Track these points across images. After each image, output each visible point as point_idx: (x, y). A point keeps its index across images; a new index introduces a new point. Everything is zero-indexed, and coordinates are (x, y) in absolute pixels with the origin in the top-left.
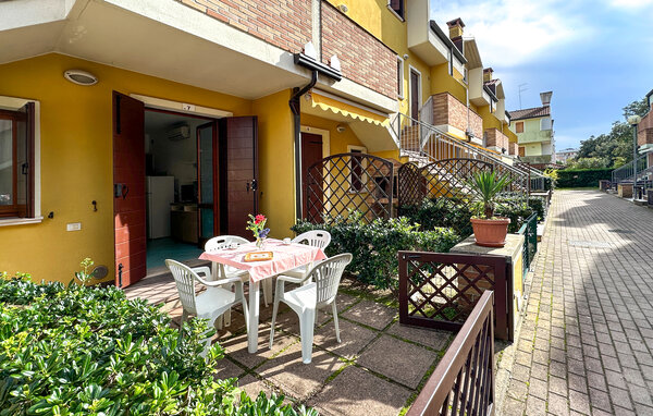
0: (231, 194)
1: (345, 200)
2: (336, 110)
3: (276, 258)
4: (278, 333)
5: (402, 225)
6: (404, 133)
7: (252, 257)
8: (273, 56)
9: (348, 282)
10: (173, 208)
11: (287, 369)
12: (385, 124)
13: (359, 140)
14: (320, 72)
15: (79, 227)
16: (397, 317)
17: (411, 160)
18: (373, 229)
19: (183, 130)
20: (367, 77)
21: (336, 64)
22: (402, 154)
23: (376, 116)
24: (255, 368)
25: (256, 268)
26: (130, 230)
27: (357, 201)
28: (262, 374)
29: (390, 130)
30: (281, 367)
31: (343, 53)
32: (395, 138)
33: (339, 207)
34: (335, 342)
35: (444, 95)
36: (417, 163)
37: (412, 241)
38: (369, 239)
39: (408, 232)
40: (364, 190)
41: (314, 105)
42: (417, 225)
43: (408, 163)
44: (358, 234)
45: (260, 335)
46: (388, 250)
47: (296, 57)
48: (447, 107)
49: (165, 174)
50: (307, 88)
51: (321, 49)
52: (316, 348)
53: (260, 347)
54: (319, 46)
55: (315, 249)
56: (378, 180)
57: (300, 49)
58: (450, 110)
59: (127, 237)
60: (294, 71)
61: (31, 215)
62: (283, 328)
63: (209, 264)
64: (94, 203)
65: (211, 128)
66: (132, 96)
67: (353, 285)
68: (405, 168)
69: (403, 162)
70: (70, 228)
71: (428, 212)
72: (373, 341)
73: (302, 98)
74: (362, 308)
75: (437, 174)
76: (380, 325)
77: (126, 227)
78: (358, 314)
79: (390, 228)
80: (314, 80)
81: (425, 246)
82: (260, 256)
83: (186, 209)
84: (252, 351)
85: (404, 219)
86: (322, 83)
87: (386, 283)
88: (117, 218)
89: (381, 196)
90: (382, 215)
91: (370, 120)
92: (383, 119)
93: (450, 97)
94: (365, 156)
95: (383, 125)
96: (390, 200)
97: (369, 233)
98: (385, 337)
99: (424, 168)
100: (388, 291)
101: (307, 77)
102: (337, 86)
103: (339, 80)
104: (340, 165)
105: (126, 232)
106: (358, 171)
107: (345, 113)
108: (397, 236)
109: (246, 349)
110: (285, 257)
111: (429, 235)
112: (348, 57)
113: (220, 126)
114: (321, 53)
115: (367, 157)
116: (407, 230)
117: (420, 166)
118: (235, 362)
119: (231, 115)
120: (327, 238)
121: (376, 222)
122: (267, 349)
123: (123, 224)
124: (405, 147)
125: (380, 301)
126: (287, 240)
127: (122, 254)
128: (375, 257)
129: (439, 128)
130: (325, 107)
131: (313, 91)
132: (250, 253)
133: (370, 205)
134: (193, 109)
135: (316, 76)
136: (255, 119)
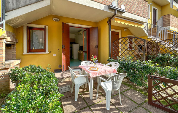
0: (91, 49)
1: (126, 52)
2: (123, 23)
3: (99, 70)
4: (100, 94)
5: (150, 64)
6: (149, 30)
7: (92, 69)
8: (101, 7)
9: (126, 80)
10: (78, 52)
11: (100, 110)
12: (142, 27)
13: (132, 33)
14: (117, 11)
15: (55, 55)
16: (146, 100)
17: (152, 39)
18: (136, 63)
19: (81, 32)
20: (135, 11)
21: (123, 7)
22: (149, 37)
23: (138, 25)
24: (90, 106)
25: (92, 73)
26: (66, 57)
27: (130, 53)
28: (92, 109)
29: (144, 29)
30: (99, 108)
31: (126, 4)
32: (146, 32)
33: (124, 55)
34: (119, 104)
35: (169, 16)
36: (156, 40)
37: (155, 70)
38: (134, 67)
39: (152, 67)
40: (133, 49)
41: (115, 21)
42: (157, 64)
43: (152, 41)
44: (130, 65)
45: (94, 93)
46: (143, 72)
47: (109, 6)
48: (169, 20)
49: (77, 43)
50: (113, 17)
51: (118, 3)
52: (112, 104)
53: (93, 98)
54: (117, 2)
55: (113, 69)
56: (139, 46)
57: (111, 4)
58: (171, 21)
59: (65, 59)
60: (108, 11)
61: (45, 52)
62: (102, 93)
63: (81, 69)
64: (59, 50)
65: (86, 31)
66: (67, 23)
67: (128, 82)
68: (150, 43)
69: (149, 40)
70: (54, 55)
71: (161, 59)
72: (135, 108)
73: (111, 20)
74: (131, 92)
75: (165, 45)
76: (139, 102)
77: (65, 56)
78: (129, 94)
79: (144, 64)
80: (115, 14)
81: (162, 73)
82: (94, 69)
83: (81, 52)
84: (91, 99)
85: (150, 61)
86: (118, 14)
87: (142, 84)
88: (63, 54)
89: (140, 51)
90: (140, 59)
91: (136, 26)
92: (141, 25)
93: (171, 16)
94: (133, 37)
95: (141, 27)
96: (144, 53)
97: (135, 65)
98: (141, 108)
99: (159, 42)
100: (142, 88)
101: (113, 12)
102: (123, 15)
103: (124, 13)
104: (124, 41)
105: (65, 57)
106: (131, 43)
107: (126, 24)
108: (147, 68)
109: (89, 97)
110: (102, 70)
111: (163, 69)
112: (128, 5)
113: (88, 30)
114: (118, 5)
115: (135, 38)
116: (152, 66)
117: (157, 41)
118: (85, 101)
119: (91, 27)
120: (118, 65)
121: (137, 61)
122: (95, 99)
123: (64, 55)
124: (150, 35)
125: (139, 91)
126: (104, 64)
127: (64, 62)
128: (137, 74)
129: (166, 28)
130: (119, 22)
131: (115, 17)
132: (91, 67)
133: (135, 55)
134: (81, 26)
135: (116, 12)
136: (97, 28)
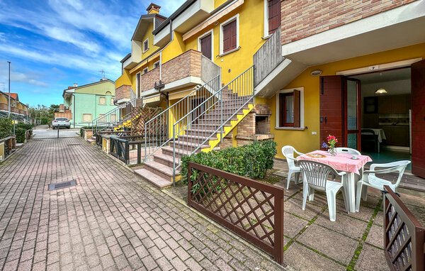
66: (338, 74)
70: (313, 133)
134: (378, 67)
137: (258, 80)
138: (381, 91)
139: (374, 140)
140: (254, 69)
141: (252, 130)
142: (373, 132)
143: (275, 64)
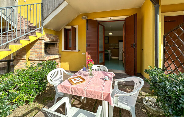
26: (91, 56)
61: (76, 50)
70: (83, 54)
123: (89, 54)
137: (45, 15)
138: (111, 34)
139: (108, 55)
140: (43, 6)
141: (41, 53)
142: (108, 51)
143: (57, 4)
